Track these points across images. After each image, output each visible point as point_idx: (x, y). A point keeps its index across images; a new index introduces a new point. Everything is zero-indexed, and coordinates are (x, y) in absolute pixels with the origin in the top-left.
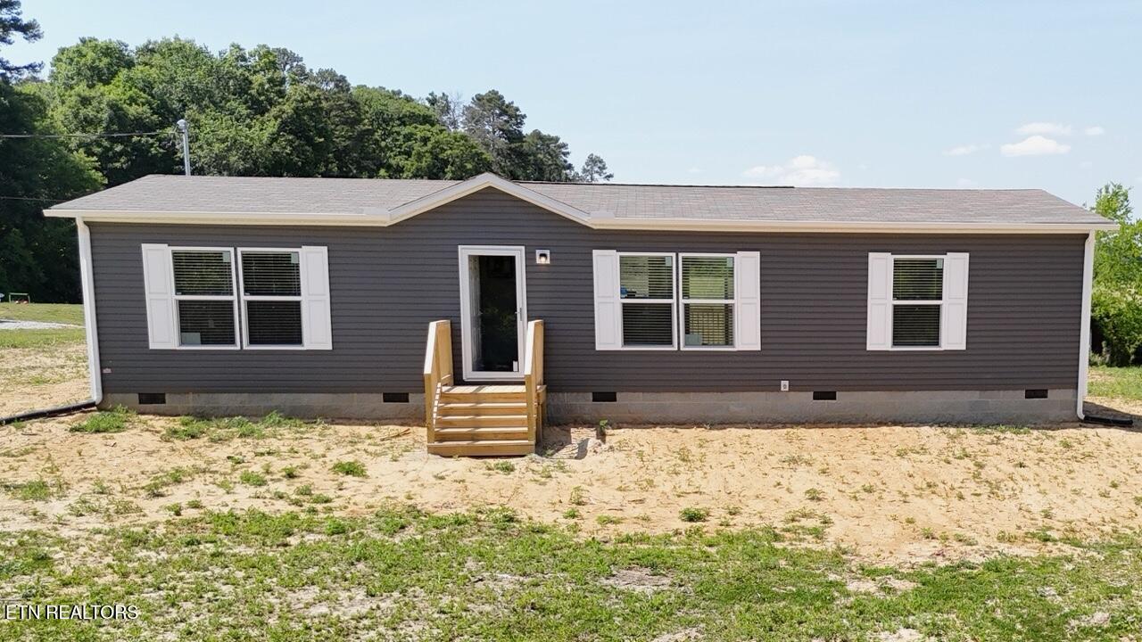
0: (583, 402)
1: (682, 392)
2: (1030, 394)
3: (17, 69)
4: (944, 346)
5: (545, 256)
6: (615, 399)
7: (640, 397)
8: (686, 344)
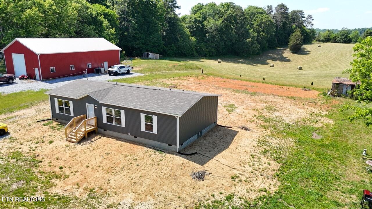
0: (102, 130)
1: (115, 132)
2: (169, 145)
3: (177, 15)
4: (153, 132)
5: (96, 106)
6: (106, 131)
7: (110, 131)
8: (115, 124)
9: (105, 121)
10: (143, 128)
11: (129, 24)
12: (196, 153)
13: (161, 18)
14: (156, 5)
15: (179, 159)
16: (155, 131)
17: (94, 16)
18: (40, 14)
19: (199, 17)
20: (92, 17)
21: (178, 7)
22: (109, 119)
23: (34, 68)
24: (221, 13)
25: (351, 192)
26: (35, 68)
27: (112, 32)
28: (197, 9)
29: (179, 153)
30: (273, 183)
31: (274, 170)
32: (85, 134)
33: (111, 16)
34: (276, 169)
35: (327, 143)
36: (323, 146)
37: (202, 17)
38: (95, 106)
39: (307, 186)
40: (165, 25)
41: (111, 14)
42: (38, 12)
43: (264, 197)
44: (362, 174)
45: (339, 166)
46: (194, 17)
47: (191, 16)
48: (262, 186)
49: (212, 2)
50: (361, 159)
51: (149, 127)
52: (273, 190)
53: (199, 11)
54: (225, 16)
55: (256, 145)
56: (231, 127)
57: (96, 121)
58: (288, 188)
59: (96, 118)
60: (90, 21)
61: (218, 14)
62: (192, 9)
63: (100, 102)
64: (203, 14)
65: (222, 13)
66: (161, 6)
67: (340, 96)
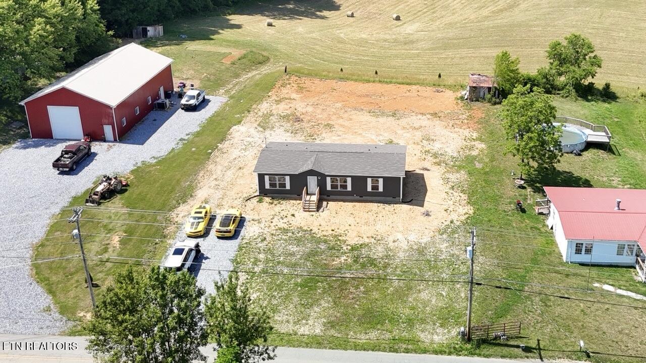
0: (325, 197)
1: (340, 196)
2: (393, 198)
4: (380, 191)
5: (320, 178)
6: (330, 196)
7: (333, 196)
8: (340, 189)
9: (329, 188)
10: (369, 189)
12: (412, 200)
15: (405, 207)
16: (381, 189)
22: (334, 186)
23: (102, 126)
25: (510, 203)
26: (105, 125)
29: (402, 202)
30: (469, 208)
31: (465, 200)
34: (466, 199)
35: (488, 170)
36: (486, 173)
38: (318, 178)
39: (487, 206)
43: (469, 217)
44: (514, 190)
45: (500, 187)
48: (464, 212)
50: (512, 179)
51: (375, 188)
52: (471, 212)
55: (443, 183)
56: (415, 171)
57: (319, 190)
58: (478, 209)
63: (324, 174)
67: (477, 100)
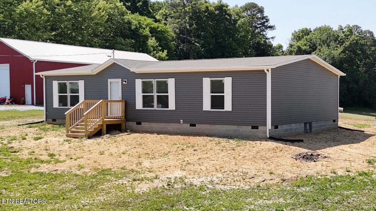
0: (133, 124)
1: (156, 123)
2: (253, 128)
3: (269, 39)
4: (226, 109)
5: (125, 81)
6: (141, 124)
7: (147, 123)
8: (157, 107)
9: (139, 105)
10: (207, 105)
11: (191, 48)
12: (302, 141)
13: (244, 41)
14: (236, 21)
15: (271, 144)
16: (228, 106)
17: (133, 27)
18: (45, 11)
19: (305, 45)
20: (130, 28)
21: (271, 27)
22: (147, 101)
23: (24, 85)
24: (339, 39)
26: (26, 85)
27: (162, 56)
28: (301, 34)
29: (271, 138)
32: (102, 125)
33: (162, 34)
37: (310, 45)
38: (122, 81)
40: (249, 53)
41: (161, 29)
42: (42, 7)
46: (297, 45)
47: (291, 44)
49: (325, 25)
51: (217, 102)
53: (305, 37)
54: (347, 43)
56: (364, 131)
57: (124, 109)
59: (124, 103)
60: (126, 34)
61: (335, 41)
62: (293, 34)
63: (132, 70)
64: (311, 40)
65: (341, 39)
66: (244, 24)
